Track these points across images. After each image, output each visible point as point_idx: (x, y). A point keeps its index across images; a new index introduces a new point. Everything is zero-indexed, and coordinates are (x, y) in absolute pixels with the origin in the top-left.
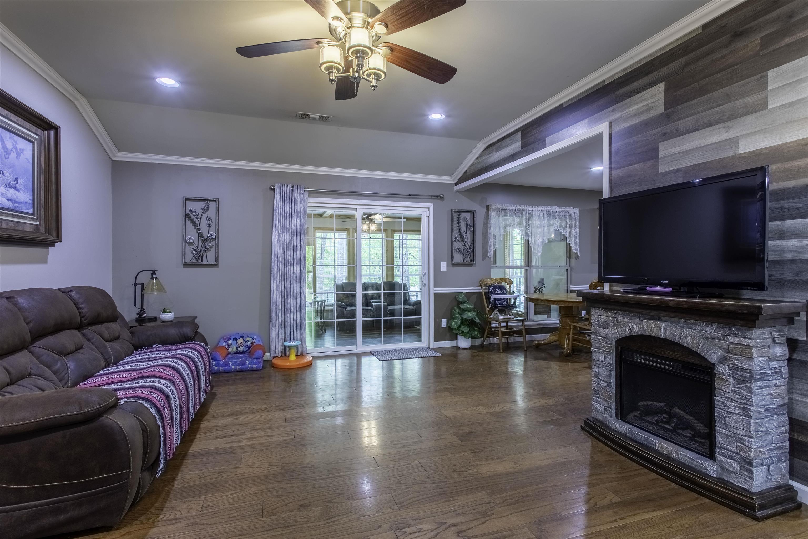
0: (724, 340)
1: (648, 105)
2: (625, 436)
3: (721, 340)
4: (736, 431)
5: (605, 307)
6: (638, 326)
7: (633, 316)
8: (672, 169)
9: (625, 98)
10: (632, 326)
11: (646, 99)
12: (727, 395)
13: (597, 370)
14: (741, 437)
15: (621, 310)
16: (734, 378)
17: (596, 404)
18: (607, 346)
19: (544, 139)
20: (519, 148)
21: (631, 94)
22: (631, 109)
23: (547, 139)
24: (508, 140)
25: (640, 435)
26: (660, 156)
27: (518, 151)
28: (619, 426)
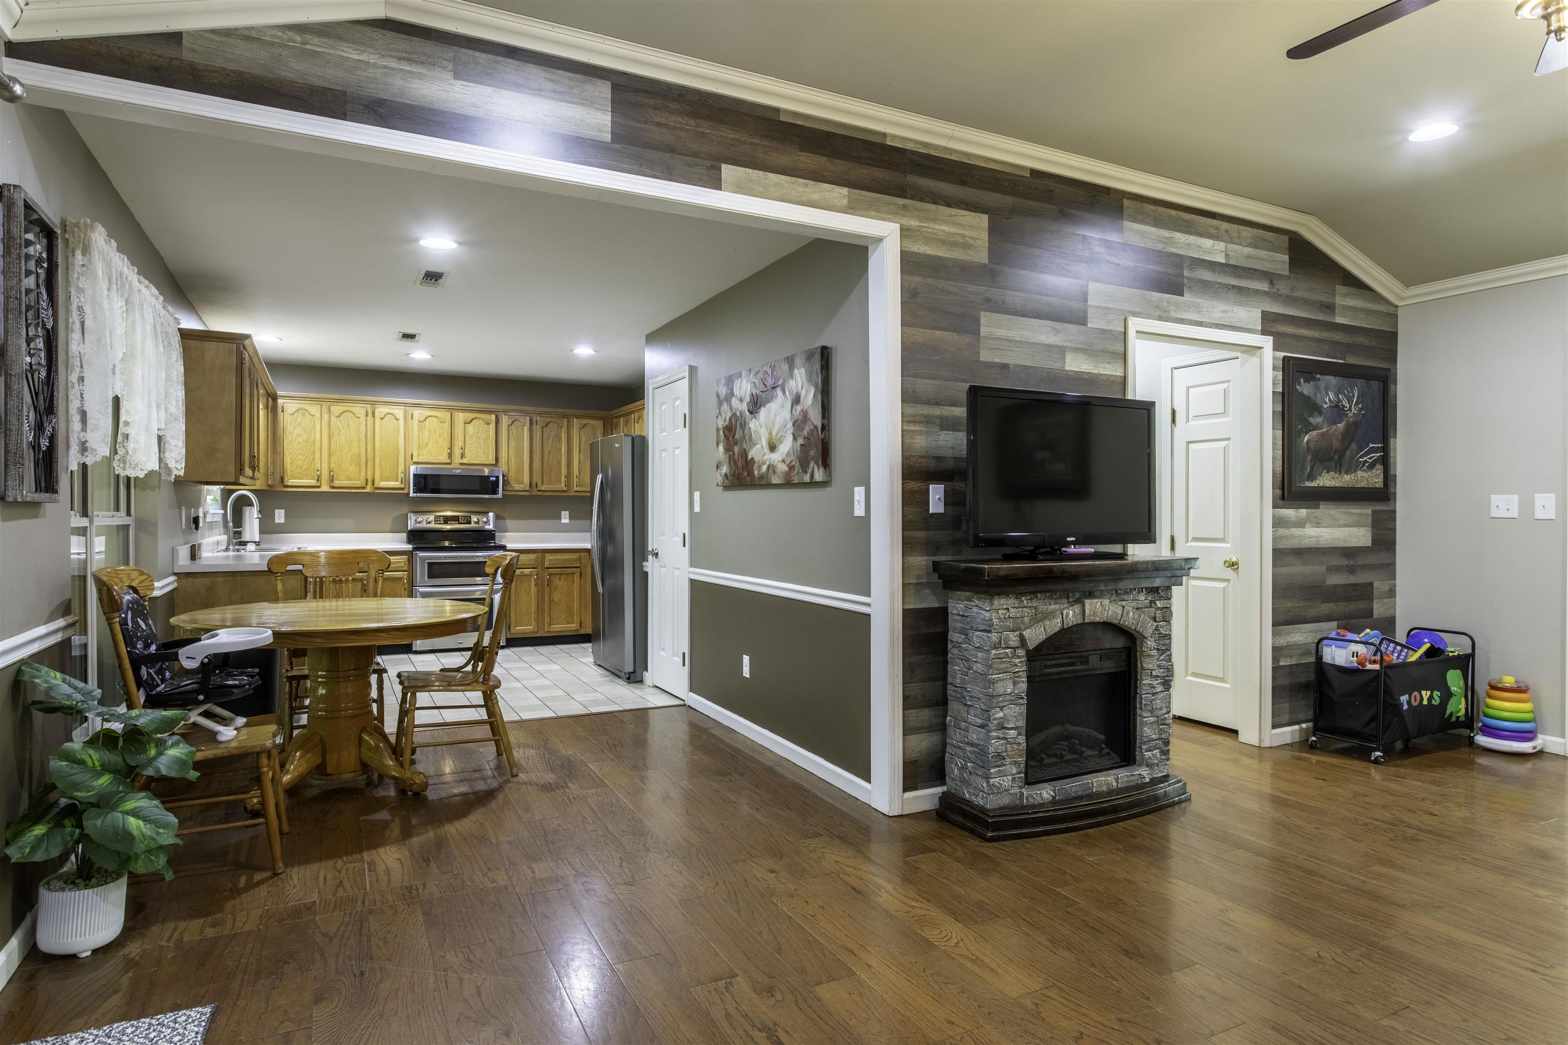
0: (1151, 607)
1: (964, 236)
2: (1054, 802)
3: (1147, 607)
4: (1160, 713)
5: (1032, 589)
6: (1075, 612)
7: (1058, 599)
8: (997, 360)
9: (926, 198)
10: (1067, 615)
11: (960, 224)
12: (1154, 673)
13: (1001, 714)
14: (1162, 717)
15: (1040, 592)
16: (1158, 649)
17: (997, 780)
18: (1019, 662)
19: (715, 163)
20: (602, 132)
21: (936, 199)
22: (936, 226)
23: (724, 166)
24: (535, 72)
25: (1073, 786)
26: (982, 334)
27: (597, 141)
28: (1045, 793)
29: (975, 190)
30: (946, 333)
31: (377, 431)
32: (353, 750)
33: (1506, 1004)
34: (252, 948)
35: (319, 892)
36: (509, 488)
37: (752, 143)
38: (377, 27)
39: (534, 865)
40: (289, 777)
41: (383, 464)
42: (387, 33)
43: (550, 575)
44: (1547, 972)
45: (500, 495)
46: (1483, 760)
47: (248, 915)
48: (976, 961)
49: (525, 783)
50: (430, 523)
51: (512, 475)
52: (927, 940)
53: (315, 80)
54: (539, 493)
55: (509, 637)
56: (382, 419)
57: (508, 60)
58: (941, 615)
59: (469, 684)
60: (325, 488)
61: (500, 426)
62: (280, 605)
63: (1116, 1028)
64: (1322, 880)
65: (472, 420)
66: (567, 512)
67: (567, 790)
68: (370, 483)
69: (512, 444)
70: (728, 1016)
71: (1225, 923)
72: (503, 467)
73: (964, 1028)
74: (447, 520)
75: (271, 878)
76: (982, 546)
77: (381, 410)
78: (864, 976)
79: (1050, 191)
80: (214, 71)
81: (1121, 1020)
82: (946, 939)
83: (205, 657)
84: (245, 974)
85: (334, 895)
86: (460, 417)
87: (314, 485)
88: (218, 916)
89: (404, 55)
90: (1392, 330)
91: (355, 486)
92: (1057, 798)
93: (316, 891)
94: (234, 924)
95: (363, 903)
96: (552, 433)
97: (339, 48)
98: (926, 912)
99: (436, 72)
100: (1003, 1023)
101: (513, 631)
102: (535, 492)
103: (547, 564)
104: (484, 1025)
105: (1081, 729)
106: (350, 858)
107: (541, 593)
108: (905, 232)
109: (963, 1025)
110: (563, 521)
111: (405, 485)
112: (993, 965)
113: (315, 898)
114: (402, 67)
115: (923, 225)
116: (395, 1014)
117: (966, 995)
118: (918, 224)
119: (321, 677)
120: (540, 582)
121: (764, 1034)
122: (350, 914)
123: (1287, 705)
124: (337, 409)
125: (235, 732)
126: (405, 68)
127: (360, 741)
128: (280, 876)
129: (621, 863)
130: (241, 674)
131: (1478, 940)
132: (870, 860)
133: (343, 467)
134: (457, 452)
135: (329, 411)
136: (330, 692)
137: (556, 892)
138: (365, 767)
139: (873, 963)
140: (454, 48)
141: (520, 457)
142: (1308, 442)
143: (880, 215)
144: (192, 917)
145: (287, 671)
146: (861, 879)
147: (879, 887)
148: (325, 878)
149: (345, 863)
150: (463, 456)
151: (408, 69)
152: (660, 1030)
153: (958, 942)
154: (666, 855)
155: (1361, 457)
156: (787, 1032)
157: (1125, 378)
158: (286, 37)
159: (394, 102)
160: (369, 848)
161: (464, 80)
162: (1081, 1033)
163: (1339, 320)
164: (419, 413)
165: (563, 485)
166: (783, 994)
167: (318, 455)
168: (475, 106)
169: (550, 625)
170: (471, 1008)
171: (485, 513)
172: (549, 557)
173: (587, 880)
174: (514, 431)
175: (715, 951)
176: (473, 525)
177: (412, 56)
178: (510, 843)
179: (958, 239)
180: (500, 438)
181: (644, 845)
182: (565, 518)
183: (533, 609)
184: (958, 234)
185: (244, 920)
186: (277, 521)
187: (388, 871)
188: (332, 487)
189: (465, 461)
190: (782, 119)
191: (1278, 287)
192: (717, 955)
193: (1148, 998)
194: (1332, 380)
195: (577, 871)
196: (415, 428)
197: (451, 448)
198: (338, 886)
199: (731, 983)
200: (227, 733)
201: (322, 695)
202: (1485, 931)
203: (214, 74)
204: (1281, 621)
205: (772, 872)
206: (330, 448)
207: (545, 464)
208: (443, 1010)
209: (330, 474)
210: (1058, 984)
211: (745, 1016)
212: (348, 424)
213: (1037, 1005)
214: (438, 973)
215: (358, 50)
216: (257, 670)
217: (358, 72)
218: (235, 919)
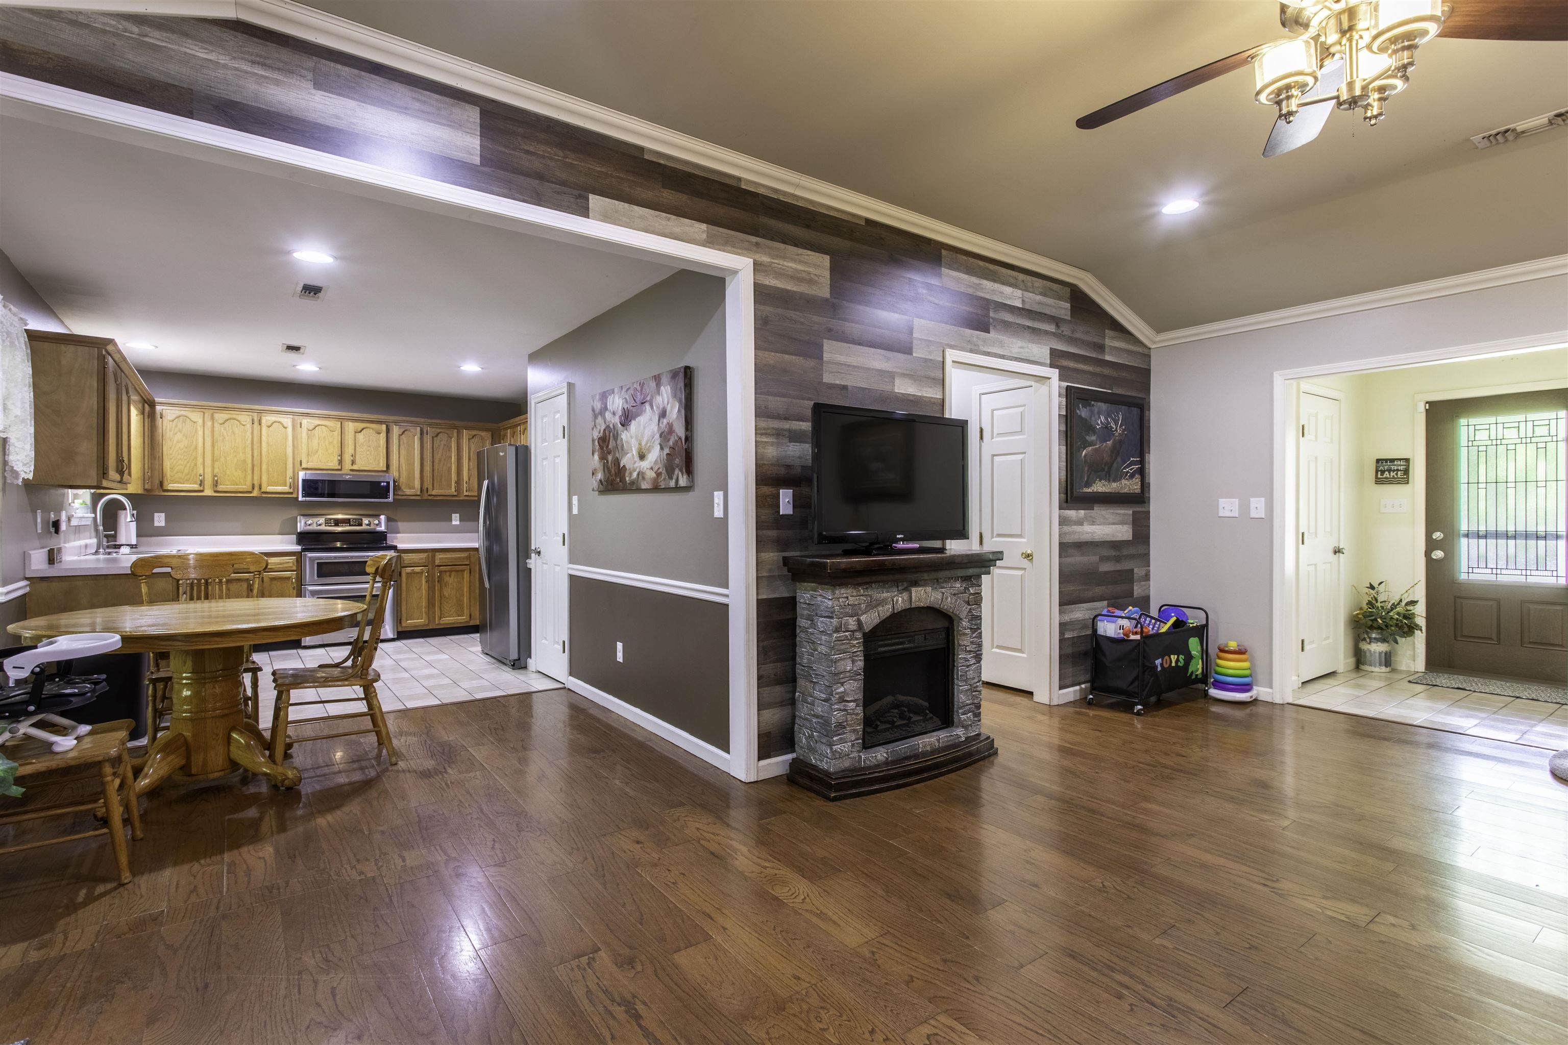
0: (965, 593)
1: (809, 274)
2: (887, 763)
3: (962, 593)
4: (973, 681)
5: (867, 579)
6: (903, 599)
7: (889, 587)
8: (838, 382)
9: (776, 238)
10: (897, 601)
11: (806, 263)
12: (968, 649)
13: (842, 689)
14: (975, 684)
15: (875, 582)
16: (971, 629)
17: (839, 746)
18: (857, 643)
19: (583, 193)
20: (470, 154)
21: (785, 239)
22: (785, 263)
23: (591, 196)
24: (401, 92)
25: (902, 747)
26: (825, 359)
27: (465, 162)
28: (880, 754)
29: (819, 234)
30: (794, 357)
31: (264, 438)
32: (221, 750)
33: (1247, 916)
34: (82, 970)
35: (169, 900)
36: (400, 493)
37: (618, 177)
38: (227, 27)
39: (405, 854)
40: (147, 781)
41: (270, 470)
42: (239, 35)
43: (440, 572)
44: (1274, 885)
45: (391, 499)
46: (1215, 709)
47: (82, 932)
48: (821, 915)
49: (404, 771)
50: (320, 525)
51: (403, 480)
52: (777, 899)
53: (157, 74)
54: (430, 498)
55: (400, 629)
56: (269, 427)
57: (373, 76)
58: (792, 602)
59: (346, 680)
60: (208, 492)
61: (390, 435)
62: (144, 608)
63: (941, 968)
64: (1102, 818)
65: (363, 429)
66: (458, 515)
67: (445, 775)
68: (256, 488)
69: (403, 452)
70: (589, 992)
71: (1028, 862)
72: (394, 473)
73: (809, 983)
74: (337, 522)
75: (115, 889)
76: (825, 543)
77: (268, 419)
78: (719, 940)
79: (882, 239)
80: (34, 53)
81: (945, 961)
82: (794, 896)
83: (37, 666)
84: (69, 1000)
85: (185, 902)
86: (351, 426)
87: (196, 489)
88: (46, 937)
89: (258, 59)
90: (1146, 367)
91: (241, 490)
92: (890, 759)
93: (166, 899)
94: (64, 944)
95: (217, 908)
96: (442, 443)
97: (184, 44)
98: (777, 872)
99: (294, 80)
100: (843, 973)
101: (404, 624)
102: (426, 497)
103: (437, 562)
104: (335, 1030)
105: (909, 698)
106: (208, 860)
107: (431, 589)
108: (757, 266)
109: (808, 980)
110: (454, 523)
111: (294, 490)
112: (835, 918)
113: (164, 907)
114: (256, 71)
115: (773, 261)
116: (238, 1028)
117: (811, 950)
118: (769, 260)
119: (186, 678)
120: (430, 579)
121: (623, 1008)
122: (201, 921)
123: (1071, 669)
124: (221, 416)
125: (75, 742)
126: (260, 72)
127: (229, 739)
128: (126, 886)
129: (494, 845)
130: (84, 682)
131: (1222, 861)
132: (728, 825)
133: (228, 472)
134: (347, 458)
135: (213, 418)
136: (196, 694)
137: (425, 879)
138: (234, 765)
139: (728, 926)
140: (314, 58)
141: (411, 465)
142: (1086, 455)
143: (735, 250)
144: (14, 941)
145: (152, 673)
146: (719, 844)
147: (736, 851)
148: (177, 884)
149: (202, 866)
150: (353, 463)
151: (263, 73)
152: (520, 1015)
153: (805, 898)
154: (538, 833)
155: (1124, 469)
156: (645, 1004)
157: (943, 400)
158: (120, 26)
159: (248, 105)
160: (231, 848)
161: (325, 91)
162: (912, 977)
163: (1108, 358)
164: (308, 422)
165: (453, 490)
166: (643, 965)
167: (200, 460)
168: (338, 118)
169: (440, 618)
170: (324, 1012)
171: (377, 516)
172: (439, 556)
173: (457, 864)
174: (405, 442)
175: (580, 927)
176: (364, 527)
177: (268, 62)
178: (383, 833)
179: (804, 275)
180: (391, 446)
181: (517, 825)
182: (456, 520)
183: (424, 603)
184: (804, 271)
185: (77, 938)
186: (156, 524)
187: (249, 872)
188: (216, 492)
189: (355, 467)
190: (646, 157)
191: (1062, 329)
192: (582, 930)
193: (967, 938)
194: (1103, 406)
195: (449, 856)
196: (304, 435)
197: (341, 456)
198: (192, 892)
199: (593, 959)
200: (65, 743)
201: (186, 697)
202: (1226, 854)
203: (33, 56)
204: (1066, 601)
205: (638, 842)
206: (213, 454)
207: (436, 471)
208: (293, 1019)
209: (214, 479)
210: (892, 931)
211: (606, 992)
212: (233, 431)
213: (873, 953)
214: (291, 977)
215: (206, 49)
216: (104, 676)
217: (205, 71)
218: (66, 938)
